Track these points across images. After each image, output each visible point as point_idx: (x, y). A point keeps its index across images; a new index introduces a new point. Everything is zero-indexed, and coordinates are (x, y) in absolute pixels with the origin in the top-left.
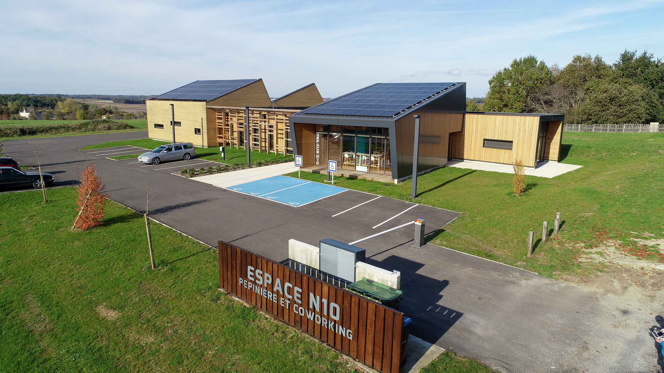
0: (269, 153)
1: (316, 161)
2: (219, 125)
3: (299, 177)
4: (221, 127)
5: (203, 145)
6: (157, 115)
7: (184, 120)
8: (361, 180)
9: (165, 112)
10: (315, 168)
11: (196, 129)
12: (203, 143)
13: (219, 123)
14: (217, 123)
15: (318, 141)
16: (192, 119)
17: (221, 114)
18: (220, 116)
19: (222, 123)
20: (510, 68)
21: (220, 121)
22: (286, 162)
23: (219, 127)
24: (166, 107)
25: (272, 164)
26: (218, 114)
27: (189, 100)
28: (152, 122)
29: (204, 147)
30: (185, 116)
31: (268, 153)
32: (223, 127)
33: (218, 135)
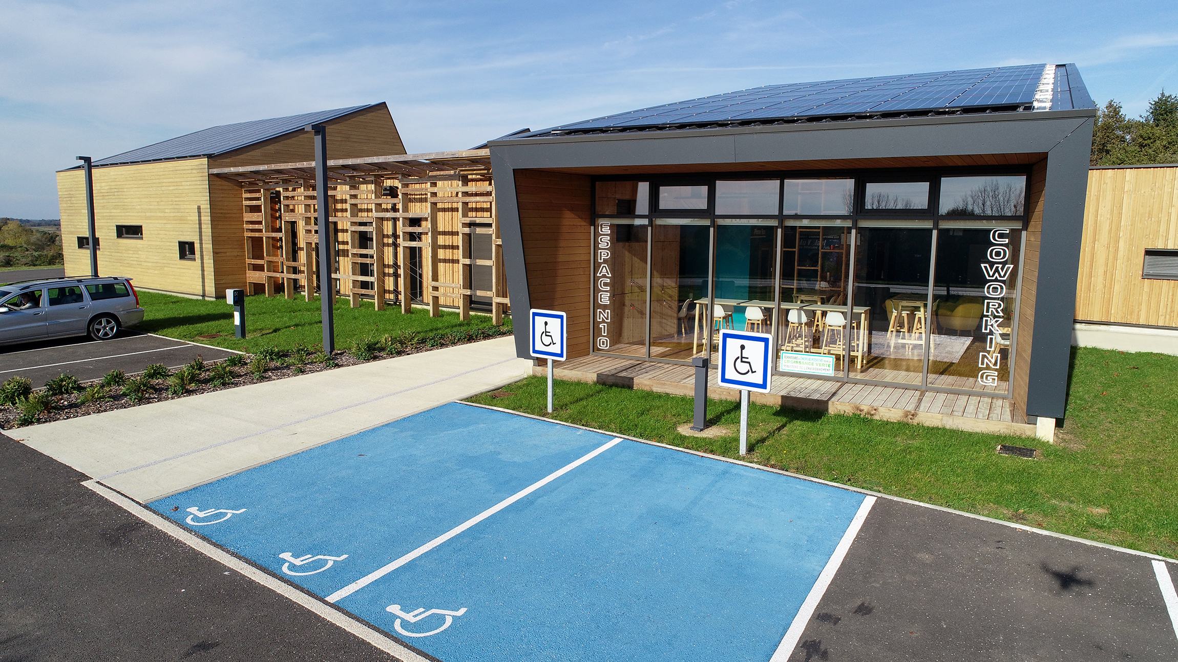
0: (409, 310)
1: (597, 332)
2: (252, 232)
3: (550, 410)
4: (257, 235)
5: (204, 290)
7: (149, 218)
8: (841, 418)
9: (101, 201)
10: (608, 366)
11: (182, 245)
12: (204, 286)
13: (250, 223)
16: (172, 214)
17: (257, 195)
18: (254, 203)
19: (261, 222)
21: (255, 217)
23: (251, 235)
26: (249, 195)
28: (72, 233)
29: (206, 298)
30: (151, 207)
31: (403, 312)
32: (264, 235)
33: (248, 261)
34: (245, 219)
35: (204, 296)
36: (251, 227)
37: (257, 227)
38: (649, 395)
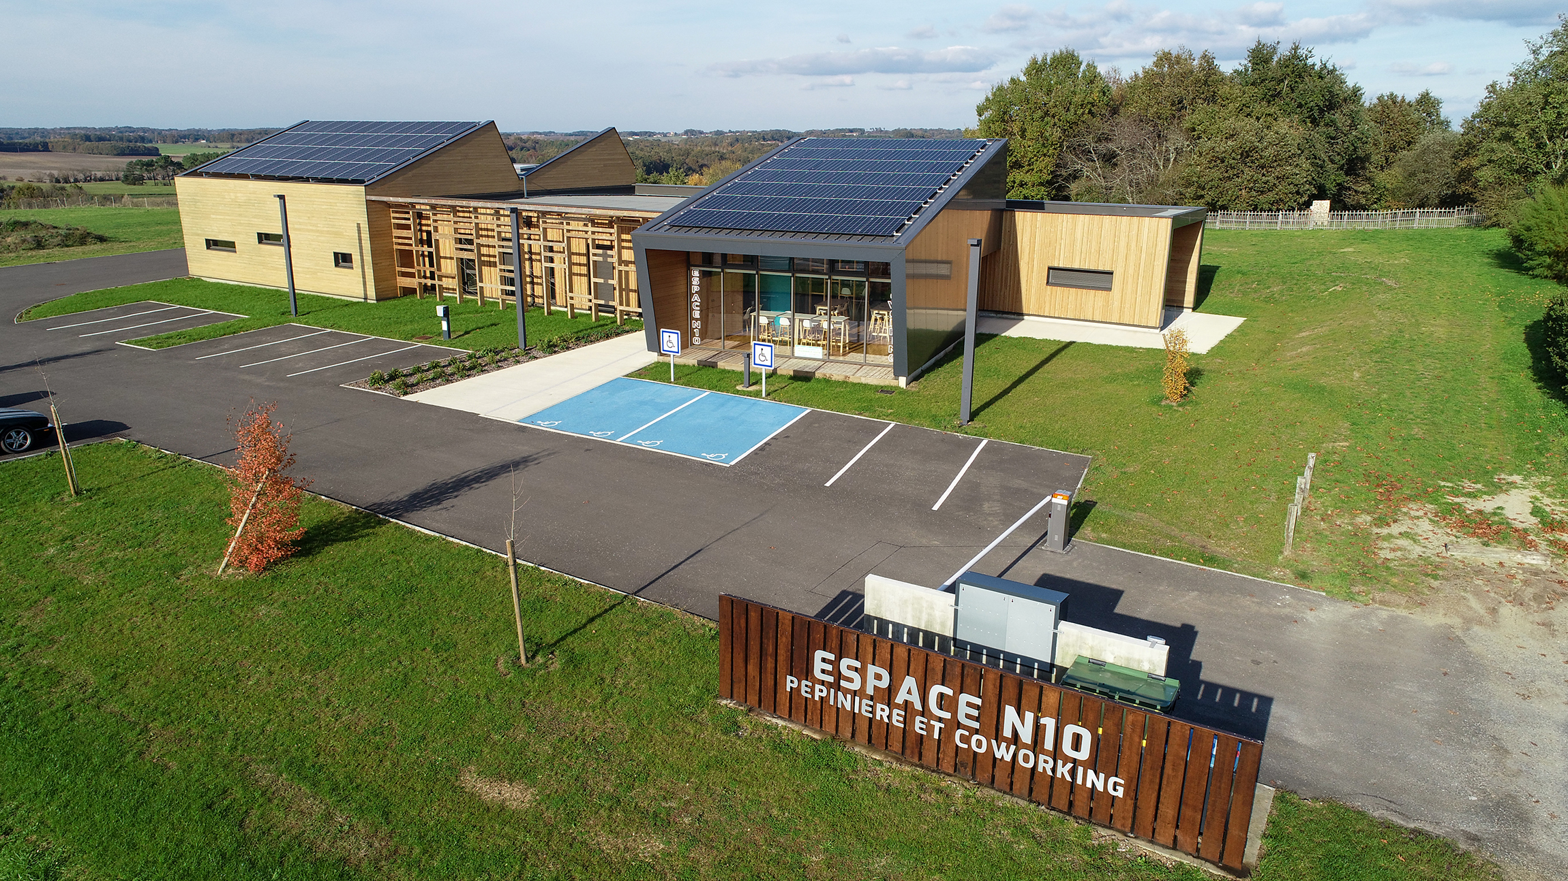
0: (550, 313)
1: (693, 335)
2: (400, 244)
3: (672, 380)
4: (407, 248)
5: (366, 294)
6: (214, 216)
7: (298, 230)
8: (819, 380)
9: (237, 209)
10: (704, 355)
11: (336, 254)
12: (365, 290)
13: (399, 238)
14: (396, 237)
15: (695, 289)
16: (325, 229)
17: (407, 216)
18: (403, 222)
19: (411, 239)
20: (1023, 78)
21: (405, 233)
22: (608, 337)
23: (399, 247)
24: (238, 195)
25: (578, 346)
26: (398, 216)
27: (306, 180)
28: (198, 235)
29: (369, 301)
30: (301, 220)
31: (546, 314)
32: (414, 248)
33: (398, 269)
34: (394, 235)
35: (366, 298)
36: (400, 241)
37: (406, 241)
38: (724, 371)
